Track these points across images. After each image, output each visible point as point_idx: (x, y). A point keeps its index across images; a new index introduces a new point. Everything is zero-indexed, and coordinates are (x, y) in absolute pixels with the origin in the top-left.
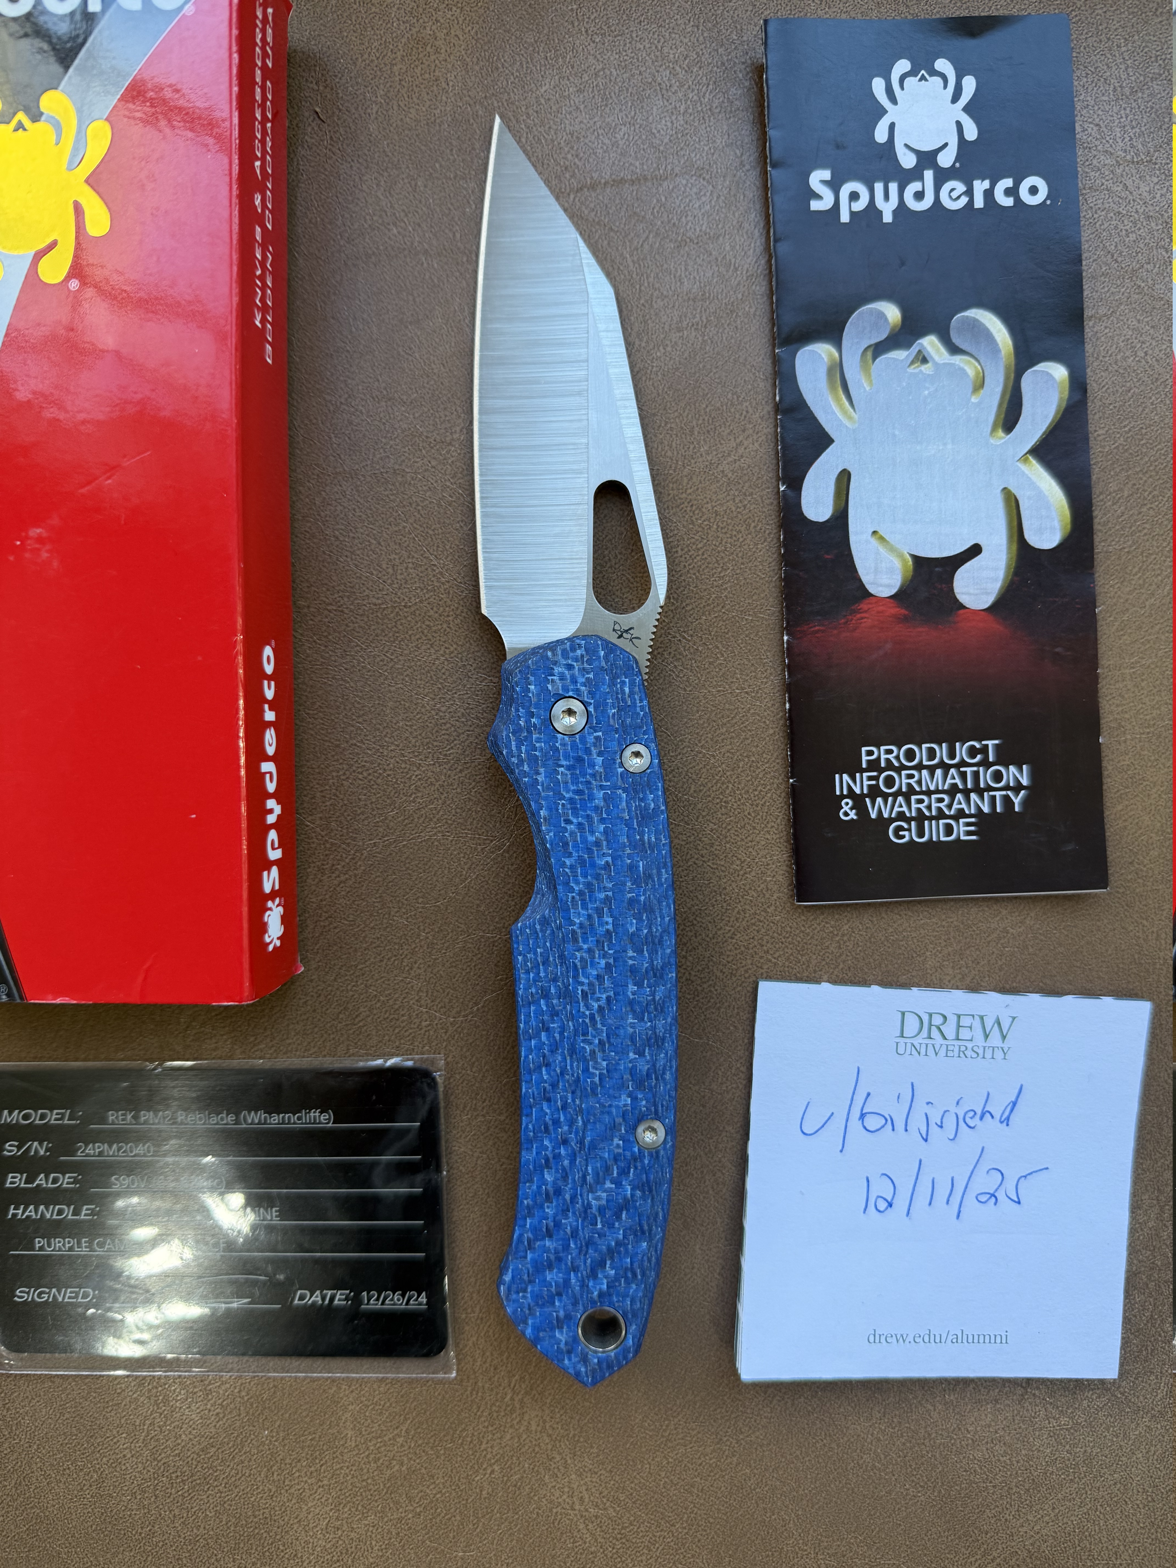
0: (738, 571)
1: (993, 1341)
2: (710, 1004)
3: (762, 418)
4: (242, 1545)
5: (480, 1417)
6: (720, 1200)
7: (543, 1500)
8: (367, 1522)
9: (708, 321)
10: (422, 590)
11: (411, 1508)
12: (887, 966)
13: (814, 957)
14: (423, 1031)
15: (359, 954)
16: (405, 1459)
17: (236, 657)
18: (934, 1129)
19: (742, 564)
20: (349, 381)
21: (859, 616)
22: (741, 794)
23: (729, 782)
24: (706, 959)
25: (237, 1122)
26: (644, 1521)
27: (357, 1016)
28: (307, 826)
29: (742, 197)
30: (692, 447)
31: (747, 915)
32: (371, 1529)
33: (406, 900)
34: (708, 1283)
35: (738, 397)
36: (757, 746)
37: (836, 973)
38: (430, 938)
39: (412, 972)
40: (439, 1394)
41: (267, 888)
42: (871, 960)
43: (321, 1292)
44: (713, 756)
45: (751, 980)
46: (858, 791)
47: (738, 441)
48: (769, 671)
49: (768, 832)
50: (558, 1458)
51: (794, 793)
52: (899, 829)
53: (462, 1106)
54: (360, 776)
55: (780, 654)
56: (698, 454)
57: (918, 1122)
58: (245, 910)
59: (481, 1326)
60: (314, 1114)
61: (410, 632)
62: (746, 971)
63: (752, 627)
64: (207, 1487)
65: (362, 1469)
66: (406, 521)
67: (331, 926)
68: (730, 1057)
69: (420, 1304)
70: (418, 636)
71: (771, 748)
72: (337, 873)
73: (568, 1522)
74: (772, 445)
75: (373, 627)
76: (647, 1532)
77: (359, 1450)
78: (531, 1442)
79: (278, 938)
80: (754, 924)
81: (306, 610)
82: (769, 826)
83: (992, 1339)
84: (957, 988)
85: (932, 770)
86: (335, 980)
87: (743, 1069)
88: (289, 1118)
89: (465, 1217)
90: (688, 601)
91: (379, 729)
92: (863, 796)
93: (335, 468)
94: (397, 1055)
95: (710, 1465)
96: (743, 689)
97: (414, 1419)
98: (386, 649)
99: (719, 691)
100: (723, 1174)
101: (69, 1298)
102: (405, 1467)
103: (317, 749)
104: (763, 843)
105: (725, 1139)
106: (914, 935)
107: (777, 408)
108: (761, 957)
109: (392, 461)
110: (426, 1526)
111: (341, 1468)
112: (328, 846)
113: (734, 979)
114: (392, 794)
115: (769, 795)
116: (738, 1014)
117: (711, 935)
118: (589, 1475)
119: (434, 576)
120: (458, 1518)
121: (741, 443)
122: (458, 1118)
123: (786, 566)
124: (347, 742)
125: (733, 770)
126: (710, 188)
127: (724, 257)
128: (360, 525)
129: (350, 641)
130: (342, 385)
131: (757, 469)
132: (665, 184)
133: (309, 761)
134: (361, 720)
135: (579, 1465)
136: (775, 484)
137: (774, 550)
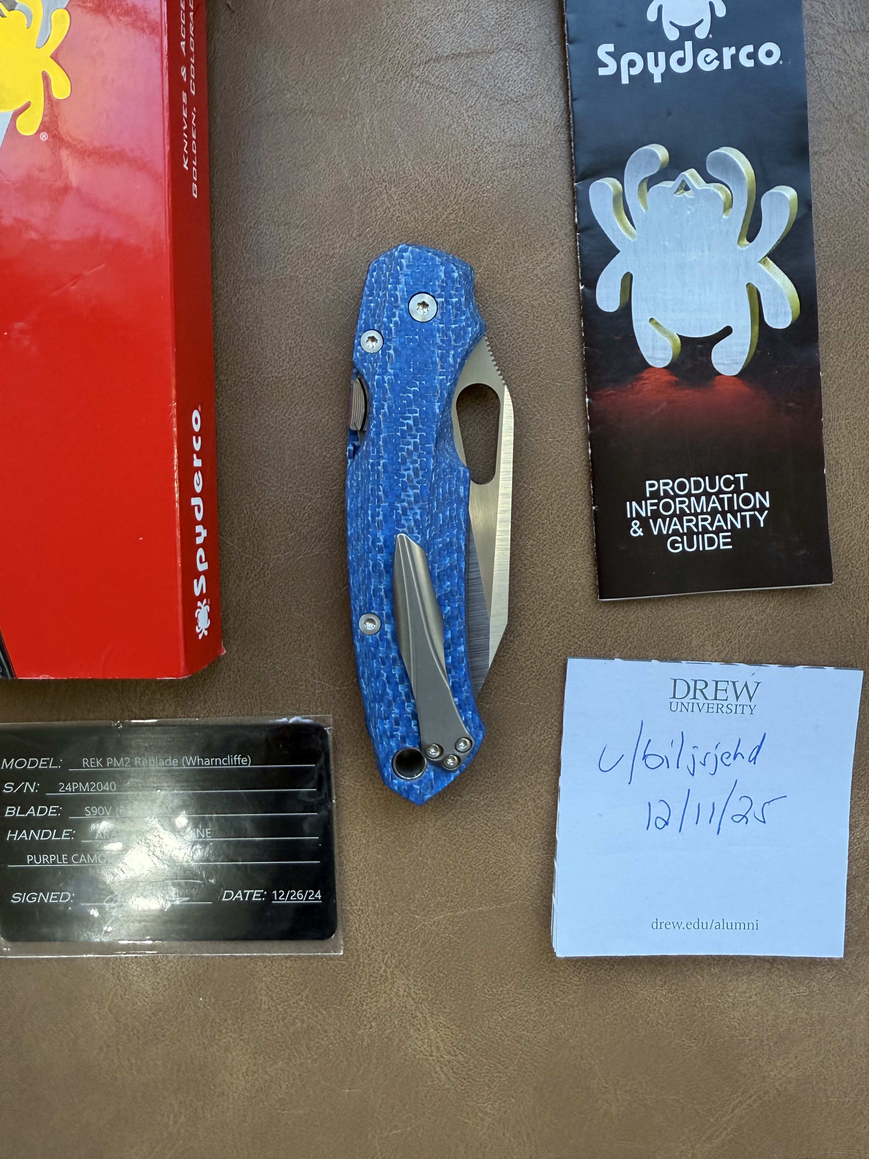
0: (550, 349)
1: (747, 927)
2: (532, 677)
3: (565, 234)
4: (182, 1086)
5: (361, 985)
6: (539, 820)
7: (409, 1049)
8: (276, 1067)
9: (525, 162)
11: (310, 1056)
12: (663, 645)
13: (609, 640)
14: (316, 698)
15: (268, 640)
16: (305, 1018)
17: (171, 417)
18: (698, 766)
19: (553, 343)
20: (256, 210)
21: (642, 382)
22: (553, 518)
23: (545, 509)
24: (529, 643)
25: (180, 765)
27: (267, 686)
28: (228, 545)
29: (550, 65)
30: (513, 256)
31: (559, 609)
32: (280, 1072)
33: (303, 599)
34: (530, 883)
35: (548, 219)
36: (566, 481)
37: (625, 651)
38: (321, 628)
39: (308, 654)
40: (331, 968)
41: (197, 592)
42: (652, 641)
43: (242, 892)
44: (533, 489)
45: (562, 658)
46: (644, 514)
47: (548, 252)
48: (574, 425)
49: (575, 546)
50: (420, 1016)
51: (596, 516)
52: (674, 542)
53: (346, 752)
55: (582, 412)
56: (518, 262)
57: (686, 761)
58: (180, 608)
59: (362, 916)
60: (237, 758)
61: (303, 398)
62: (558, 651)
63: (561, 391)
65: (273, 1026)
66: (300, 315)
67: (247, 619)
68: (546, 715)
69: (317, 899)
70: (309, 401)
71: (576, 482)
72: (251, 580)
73: (428, 1065)
74: (574, 255)
75: (275, 395)
76: (487, 1073)
77: (271, 1011)
78: (400, 1004)
79: (206, 629)
80: (564, 616)
81: (225, 382)
82: (575, 542)
83: (746, 926)
84: (716, 661)
85: (698, 497)
86: (251, 659)
87: (556, 724)
88: (218, 761)
89: (349, 833)
90: (512, 372)
91: (280, 472)
92: (647, 518)
93: (246, 276)
94: (298, 715)
95: (535, 1021)
96: (554, 438)
97: (312, 987)
98: (285, 411)
99: (536, 440)
100: (542, 801)
101: (53, 899)
102: (305, 1024)
103: (234, 487)
104: (570, 554)
105: (543, 775)
106: (683, 622)
107: (576, 228)
108: (570, 641)
109: (289, 270)
110: (321, 1069)
111: (257, 1026)
112: (244, 559)
113: (550, 657)
114: (291, 520)
115: (575, 518)
116: (552, 683)
117: (532, 625)
118: (443, 1029)
119: (321, 355)
120: (345, 1063)
121: (550, 254)
122: (343, 761)
123: (585, 346)
124: (257, 481)
125: (547, 500)
126: (526, 59)
127: (537, 113)
128: (265, 318)
129: (258, 405)
130: (251, 213)
131: (562, 272)
132: (492, 56)
133: (228, 496)
134: (267, 464)
135: (436, 1021)
136: (576, 284)
137: (576, 333)
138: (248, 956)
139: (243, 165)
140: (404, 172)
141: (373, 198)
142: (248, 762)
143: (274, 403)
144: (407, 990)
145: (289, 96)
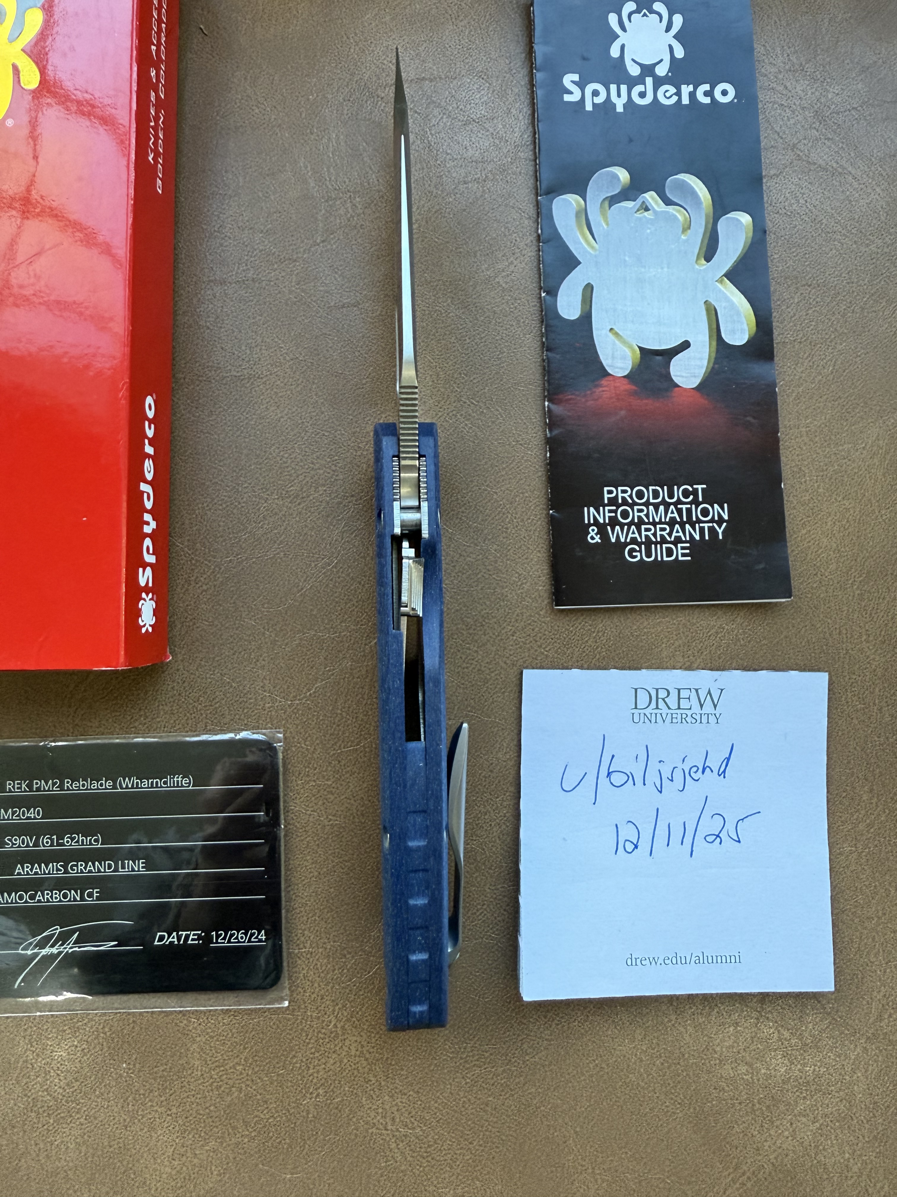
0: (512, 354)
1: (728, 961)
2: (497, 689)
3: (529, 244)
4: (97, 1175)
5: (308, 1043)
8: (208, 1148)
9: (486, 177)
10: (272, 366)
11: (247, 1133)
12: (632, 656)
13: (577, 650)
14: (266, 712)
15: (216, 648)
16: (243, 1086)
18: (665, 782)
19: (515, 349)
20: (221, 215)
21: (601, 389)
22: (517, 522)
24: (493, 653)
25: (114, 787)
26: (447, 1139)
27: (214, 699)
28: (178, 546)
30: (475, 265)
31: (524, 617)
32: (211, 1154)
33: (255, 605)
34: (495, 918)
35: (509, 230)
36: (530, 485)
37: (593, 662)
38: (273, 636)
39: (258, 663)
40: (274, 1024)
41: (142, 582)
43: (177, 934)
44: (496, 493)
46: (601, 520)
47: (509, 261)
48: (537, 428)
50: (374, 1080)
51: (553, 521)
52: (632, 551)
53: (297, 773)
54: (220, 507)
55: (543, 416)
56: (481, 270)
57: (652, 777)
59: (311, 960)
60: (178, 779)
61: (262, 397)
63: (524, 395)
64: (69, 1120)
65: (206, 1097)
66: (261, 315)
67: (195, 626)
69: (260, 941)
70: (267, 400)
72: (200, 584)
73: (381, 1142)
74: (536, 264)
75: (233, 394)
76: (449, 1149)
77: (204, 1079)
78: (351, 1066)
79: (150, 625)
81: (182, 381)
82: (540, 546)
85: (656, 507)
86: (197, 670)
88: (157, 782)
89: (299, 865)
90: (475, 376)
91: (235, 471)
92: (605, 525)
93: (209, 277)
94: (246, 730)
96: (517, 441)
97: (252, 1048)
98: (242, 410)
99: (499, 443)
102: (243, 1094)
103: (187, 486)
106: (652, 631)
107: (539, 238)
108: (536, 651)
110: (259, 1150)
111: (188, 1097)
112: (194, 562)
117: (496, 634)
118: (399, 1096)
119: (281, 355)
120: (287, 1141)
121: (512, 263)
122: (294, 783)
123: (547, 351)
124: (211, 481)
125: (511, 503)
126: (487, 85)
127: (498, 133)
128: (226, 318)
129: (215, 404)
130: (216, 218)
131: (524, 281)
132: (455, 82)
133: (180, 496)
134: (221, 464)
135: (391, 1087)
136: (538, 291)
137: (538, 339)
138: (181, 1012)
139: (209, 173)
140: (369, 184)
141: (338, 207)
142: (190, 783)
143: (232, 401)
144: (360, 1049)
145: (257, 111)
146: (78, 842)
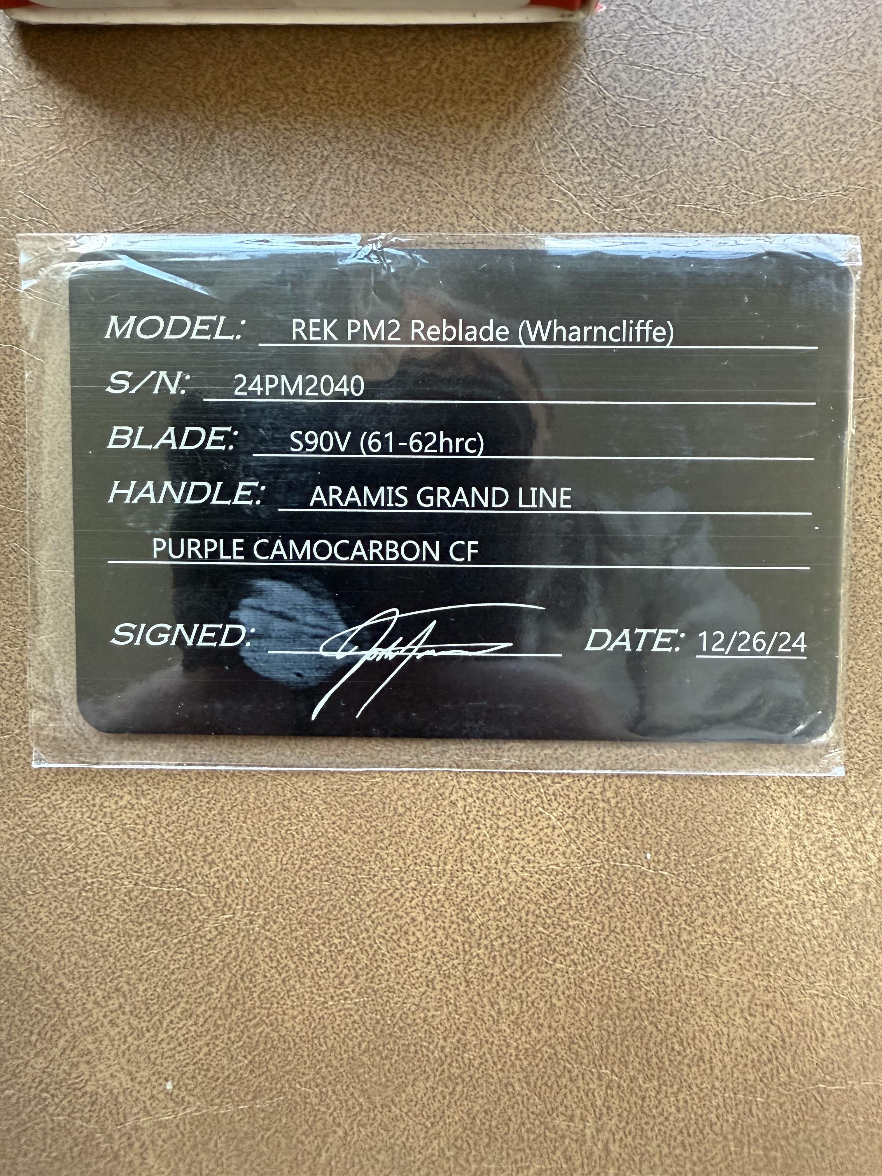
25: (512, 339)
60: (643, 327)
69: (794, 653)
101: (206, 639)
142: (667, 336)
146: (436, 446)
